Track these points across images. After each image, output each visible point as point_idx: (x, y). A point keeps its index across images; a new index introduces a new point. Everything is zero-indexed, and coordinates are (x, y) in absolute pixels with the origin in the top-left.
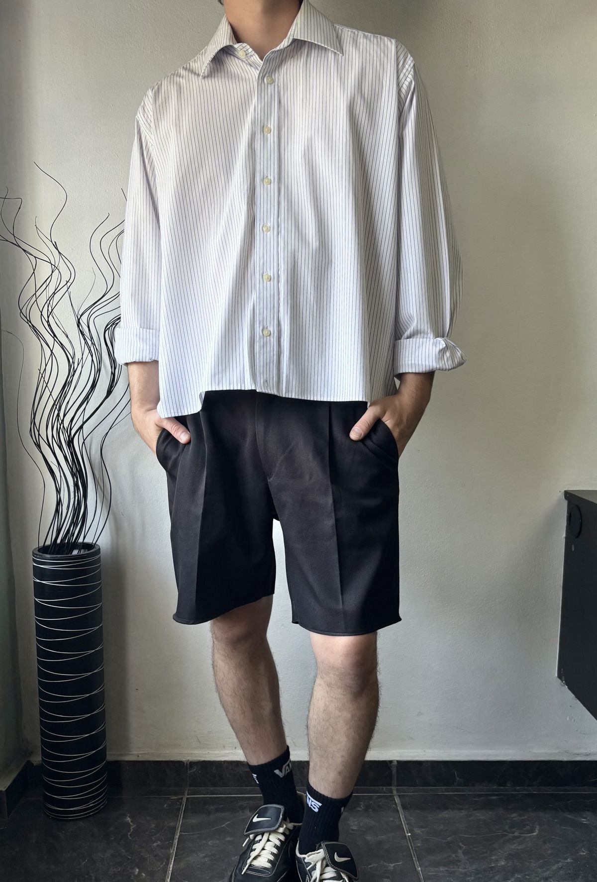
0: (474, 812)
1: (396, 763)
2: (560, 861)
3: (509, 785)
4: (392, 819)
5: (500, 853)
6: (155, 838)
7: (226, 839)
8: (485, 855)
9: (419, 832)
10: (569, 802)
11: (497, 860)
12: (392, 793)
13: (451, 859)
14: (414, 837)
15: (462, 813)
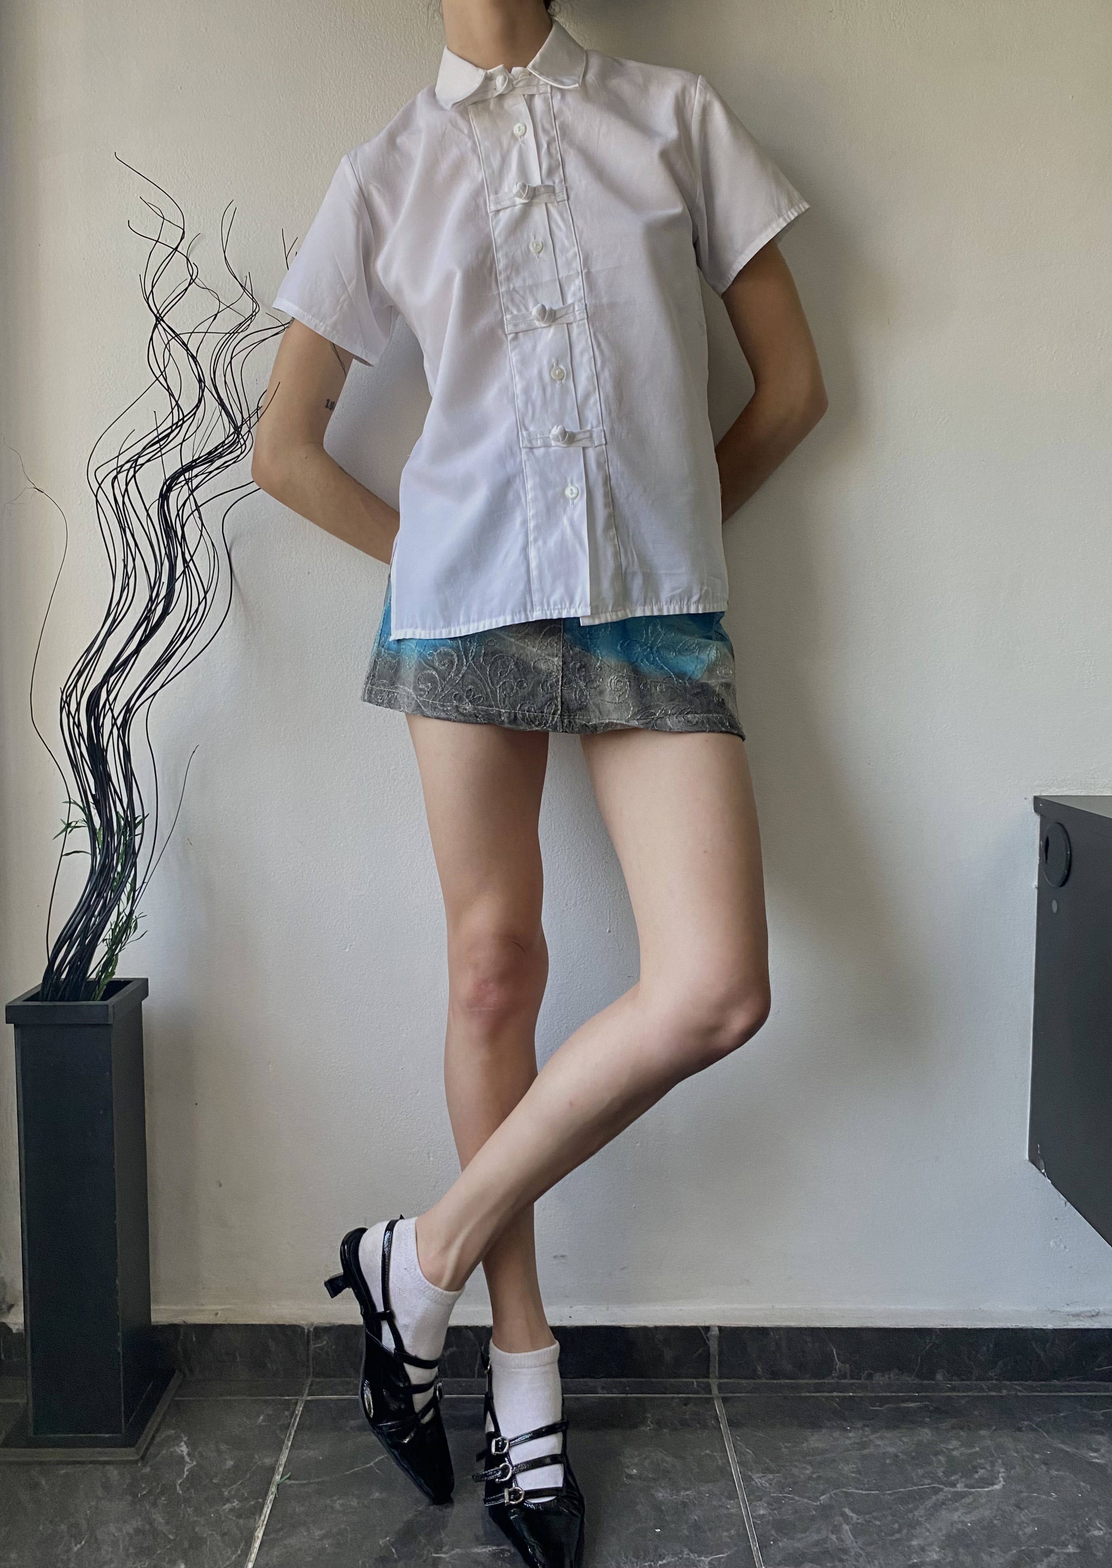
0: (872, 1437)
1: (716, 1332)
2: (1052, 1551)
3: (939, 1377)
4: (708, 1452)
5: (928, 1530)
6: (229, 1492)
7: (371, 1497)
8: (898, 1536)
9: (764, 1482)
10: (1062, 1414)
11: (923, 1549)
12: (710, 1392)
13: (829, 1546)
14: (754, 1494)
15: (849, 1438)
